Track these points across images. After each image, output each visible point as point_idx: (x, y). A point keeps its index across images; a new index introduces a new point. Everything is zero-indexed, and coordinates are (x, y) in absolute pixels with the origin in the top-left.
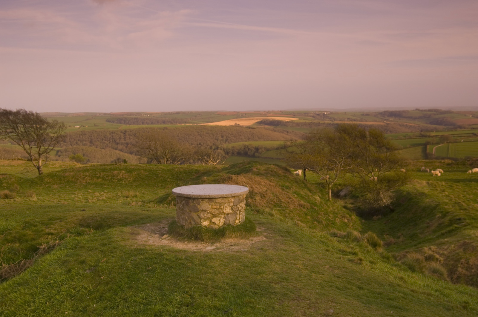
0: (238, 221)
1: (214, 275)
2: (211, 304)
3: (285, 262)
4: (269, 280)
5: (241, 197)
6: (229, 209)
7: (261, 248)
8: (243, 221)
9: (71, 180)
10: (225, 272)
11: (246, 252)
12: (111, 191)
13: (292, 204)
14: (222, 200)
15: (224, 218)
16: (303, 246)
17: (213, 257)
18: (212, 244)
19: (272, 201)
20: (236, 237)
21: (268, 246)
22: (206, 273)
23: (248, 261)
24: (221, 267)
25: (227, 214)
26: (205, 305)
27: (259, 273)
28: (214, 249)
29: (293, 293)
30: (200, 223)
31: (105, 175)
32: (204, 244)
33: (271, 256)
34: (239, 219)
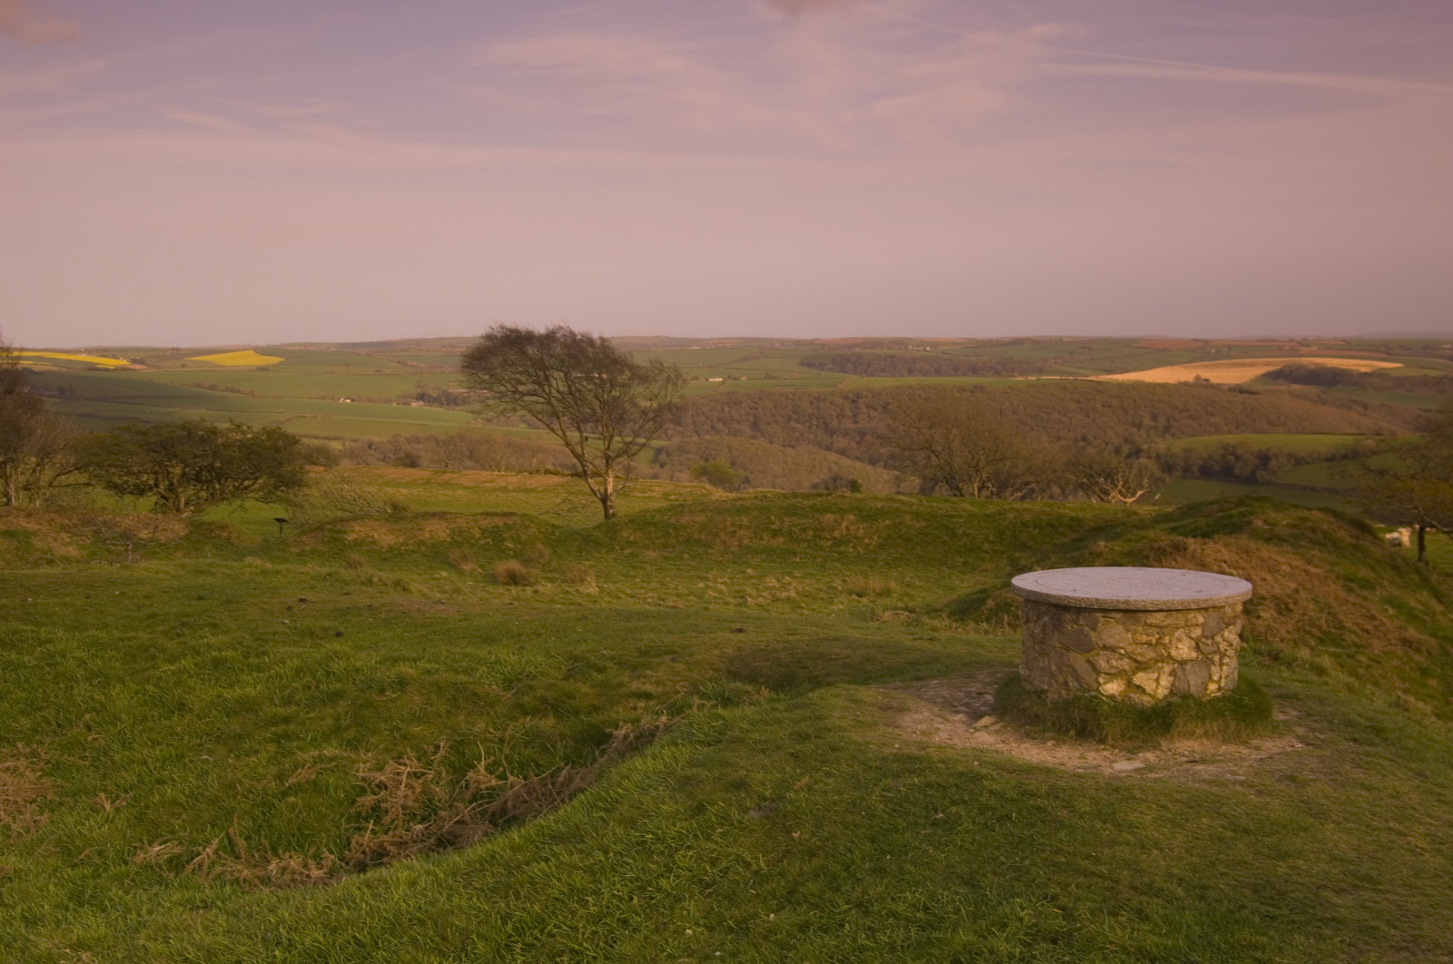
0: (1217, 686)
1: (1138, 851)
2: (1129, 942)
3: (1368, 826)
4: (1315, 880)
5: (1228, 610)
6: (1189, 648)
7: (1289, 773)
8: (1231, 687)
9: (696, 536)
10: (1175, 843)
11: (1242, 785)
12: (812, 575)
13: (1379, 638)
14: (1166, 617)
15: (1170, 675)
16: (1426, 777)
17: (1137, 793)
18: (1132, 753)
19: (1312, 624)
20: (1206, 734)
21: (1312, 771)
22: (1114, 843)
23: (1247, 814)
24: (1160, 826)
25: (1183, 663)
26: (1111, 943)
27: (1283, 856)
28: (1137, 770)
29: (1395, 927)
30: (1094, 685)
31: (795, 525)
32: (1106, 753)
33: (1323, 801)
34: (1220, 678)
